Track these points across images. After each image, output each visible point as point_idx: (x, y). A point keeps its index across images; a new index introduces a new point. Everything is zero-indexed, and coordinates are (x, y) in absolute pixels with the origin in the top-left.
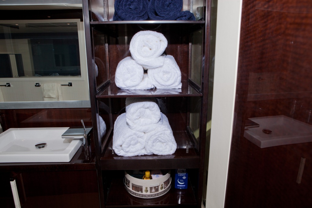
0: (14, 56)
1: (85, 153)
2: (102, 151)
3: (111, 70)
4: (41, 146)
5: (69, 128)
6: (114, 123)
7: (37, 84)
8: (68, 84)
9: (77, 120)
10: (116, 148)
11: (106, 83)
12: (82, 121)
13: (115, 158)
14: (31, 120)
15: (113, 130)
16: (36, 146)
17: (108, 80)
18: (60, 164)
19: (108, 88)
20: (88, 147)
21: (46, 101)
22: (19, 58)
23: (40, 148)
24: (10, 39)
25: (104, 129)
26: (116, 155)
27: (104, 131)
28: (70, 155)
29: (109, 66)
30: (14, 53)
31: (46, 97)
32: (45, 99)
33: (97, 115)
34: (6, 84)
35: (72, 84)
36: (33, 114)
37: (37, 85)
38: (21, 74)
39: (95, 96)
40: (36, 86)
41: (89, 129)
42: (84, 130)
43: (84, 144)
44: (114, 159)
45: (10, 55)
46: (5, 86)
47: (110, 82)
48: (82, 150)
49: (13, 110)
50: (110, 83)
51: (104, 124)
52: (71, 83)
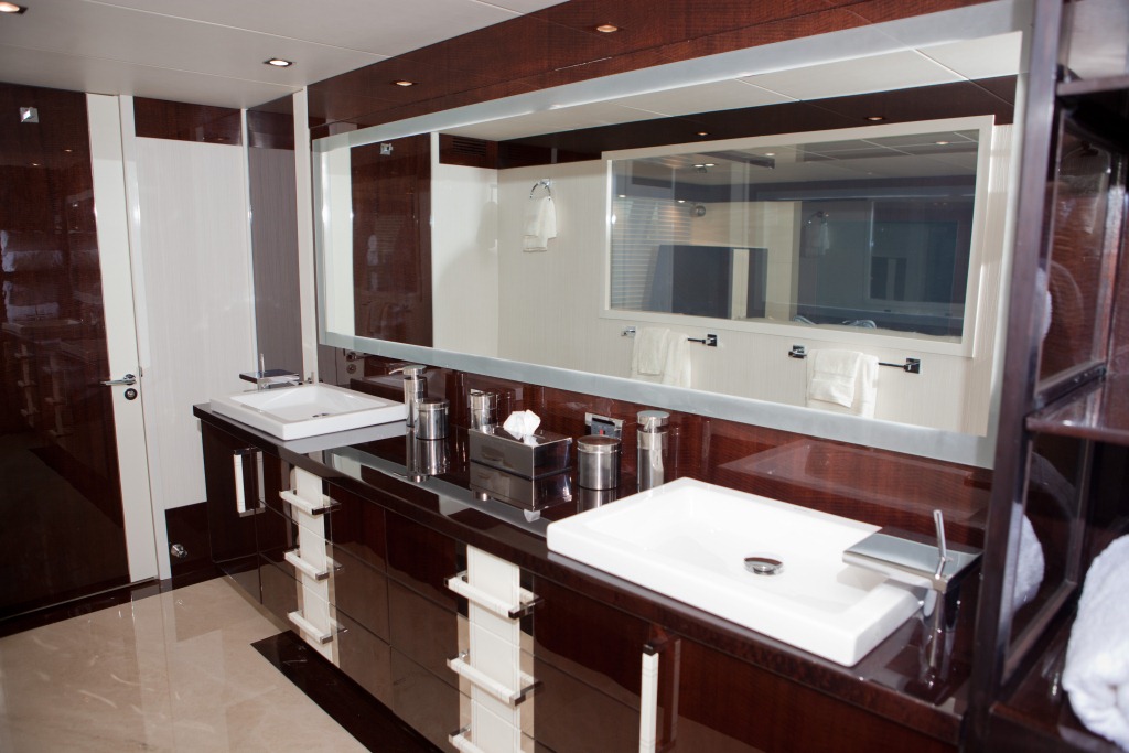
0: (746, 253)
1: (922, 651)
2: (1007, 674)
3: (1119, 320)
4: (764, 567)
5: (879, 528)
6: (1086, 565)
7: (795, 348)
8: (904, 363)
9: (917, 506)
10: (1083, 686)
11: (1087, 371)
12: (938, 516)
13: (1067, 734)
14: (750, 465)
15: (1077, 593)
16: (748, 560)
17: (1095, 360)
18: (815, 661)
19: (1091, 397)
20: (943, 629)
21: (815, 409)
22: (757, 259)
23: (757, 571)
24: (743, 200)
25: (1031, 577)
26: (1076, 723)
27: (1032, 586)
28: (860, 641)
29: (1114, 300)
30: (746, 246)
31: (820, 397)
32: (811, 402)
33: (1018, 510)
34: (705, 338)
35: (918, 366)
36: (761, 448)
37: (796, 352)
38: (756, 310)
39: (1024, 422)
40: (791, 354)
41: (960, 559)
42: (941, 554)
43: (928, 612)
44: (1057, 734)
45: (735, 251)
46: (704, 342)
47: (1105, 371)
48: (913, 635)
49: (705, 419)
50: (1104, 379)
51: (1036, 556)
52: (918, 361)
